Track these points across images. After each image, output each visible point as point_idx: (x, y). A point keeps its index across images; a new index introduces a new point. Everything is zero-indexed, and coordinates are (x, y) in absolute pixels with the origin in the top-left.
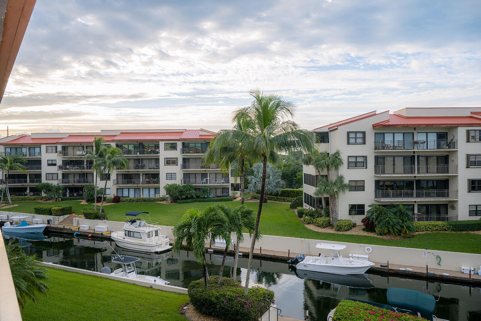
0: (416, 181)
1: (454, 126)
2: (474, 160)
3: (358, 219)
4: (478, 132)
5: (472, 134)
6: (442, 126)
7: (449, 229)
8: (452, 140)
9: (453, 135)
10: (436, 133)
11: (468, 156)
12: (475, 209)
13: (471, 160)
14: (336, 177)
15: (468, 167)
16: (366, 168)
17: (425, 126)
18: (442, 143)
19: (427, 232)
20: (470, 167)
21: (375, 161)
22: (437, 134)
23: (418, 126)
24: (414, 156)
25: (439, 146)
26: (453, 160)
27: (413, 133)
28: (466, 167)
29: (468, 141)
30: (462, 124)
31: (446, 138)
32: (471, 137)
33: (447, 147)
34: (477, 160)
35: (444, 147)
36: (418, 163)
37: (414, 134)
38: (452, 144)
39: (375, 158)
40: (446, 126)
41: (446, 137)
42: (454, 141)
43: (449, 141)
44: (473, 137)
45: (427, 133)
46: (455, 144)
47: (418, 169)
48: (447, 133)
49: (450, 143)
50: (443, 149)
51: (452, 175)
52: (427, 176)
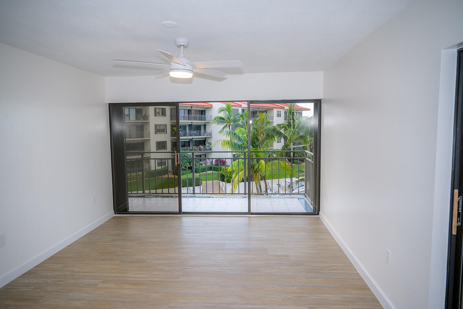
2: (159, 128)
4: (161, 109)
5: (157, 111)
7: (147, 177)
8: (146, 114)
9: (146, 110)
11: (156, 125)
12: (160, 162)
13: (157, 128)
15: (156, 133)
18: (139, 116)
19: (134, 180)
20: (157, 133)
22: (136, 109)
25: (137, 119)
26: (147, 129)
28: (154, 133)
29: (155, 115)
31: (141, 113)
32: (157, 113)
33: (143, 119)
34: (161, 128)
38: (146, 117)
44: (158, 113)
45: (129, 108)
46: (148, 117)
48: (142, 109)
49: (144, 116)
50: (140, 120)
51: (146, 139)
52: (131, 140)
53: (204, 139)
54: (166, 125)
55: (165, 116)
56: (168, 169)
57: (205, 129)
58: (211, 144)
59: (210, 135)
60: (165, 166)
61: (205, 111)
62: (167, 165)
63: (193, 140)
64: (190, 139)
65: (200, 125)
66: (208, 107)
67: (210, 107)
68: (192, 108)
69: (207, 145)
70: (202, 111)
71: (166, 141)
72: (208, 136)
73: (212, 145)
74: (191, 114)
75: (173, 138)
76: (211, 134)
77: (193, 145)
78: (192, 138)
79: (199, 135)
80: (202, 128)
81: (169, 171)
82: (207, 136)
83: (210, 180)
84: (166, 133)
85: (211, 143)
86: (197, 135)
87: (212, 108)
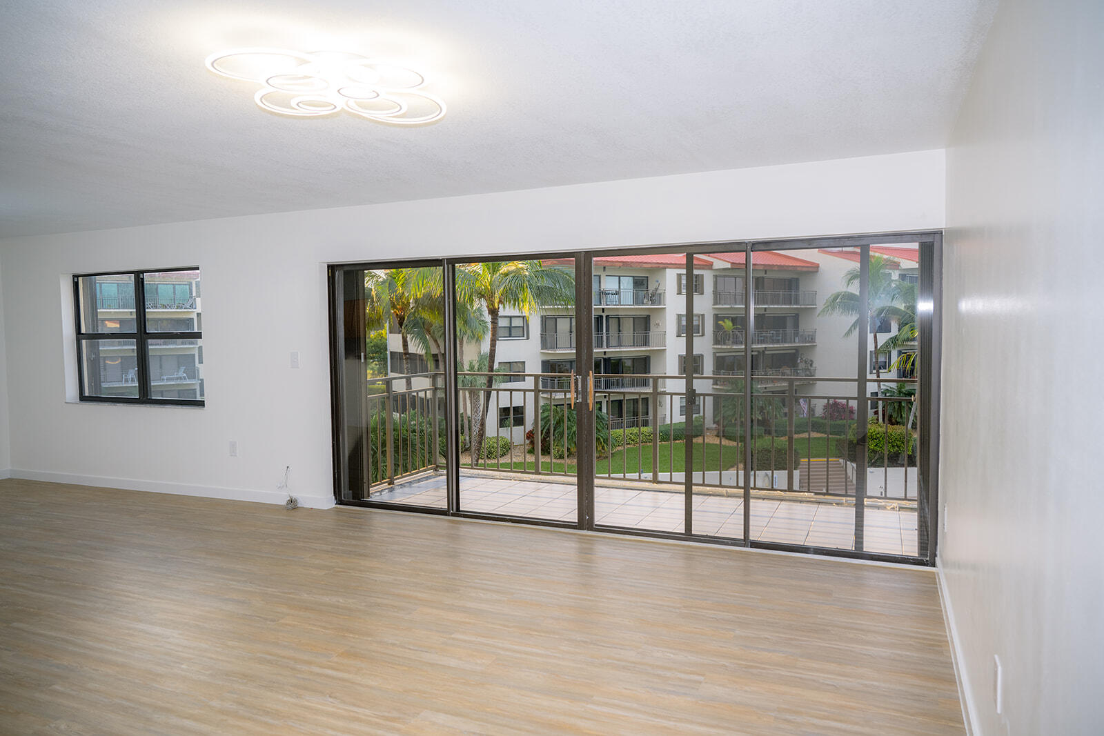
0: (605, 359)
1: (661, 266)
3: (517, 434)
5: (684, 282)
6: (645, 266)
8: (657, 289)
9: (657, 281)
10: (631, 278)
11: (680, 317)
13: (683, 323)
14: (477, 357)
15: (678, 336)
16: (528, 338)
17: (621, 264)
18: (642, 294)
20: (683, 335)
21: (542, 324)
22: (634, 279)
23: (612, 264)
24: (601, 317)
25: (636, 301)
26: (658, 325)
27: (600, 277)
28: (674, 335)
29: (679, 293)
30: (671, 264)
32: (682, 287)
33: (649, 303)
35: (645, 301)
36: (607, 330)
37: (602, 279)
38: (656, 297)
39: (542, 321)
40: (650, 266)
41: (646, 285)
42: (659, 292)
43: (650, 292)
45: (619, 277)
46: (662, 297)
47: (608, 338)
48: (647, 277)
49: (653, 295)
50: (643, 304)
51: (655, 348)
52: (622, 351)
53: (794, 351)
54: (703, 315)
55: (703, 294)
56: (704, 422)
57: (796, 325)
58: (811, 365)
59: (809, 342)
60: (697, 415)
61: (797, 279)
62: (702, 414)
63: (766, 352)
64: (758, 351)
65: (784, 317)
66: (804, 269)
67: (814, 270)
68: (766, 273)
69: (802, 366)
70: (790, 281)
71: (702, 355)
72: (806, 343)
73: (814, 365)
74: (763, 288)
75: (719, 347)
76: (812, 339)
77: (767, 366)
78: (765, 348)
79: (782, 342)
80: (789, 323)
81: (707, 429)
82: (803, 342)
83: (818, 456)
84: (703, 335)
85: (811, 361)
86: (778, 342)
87: (817, 272)
